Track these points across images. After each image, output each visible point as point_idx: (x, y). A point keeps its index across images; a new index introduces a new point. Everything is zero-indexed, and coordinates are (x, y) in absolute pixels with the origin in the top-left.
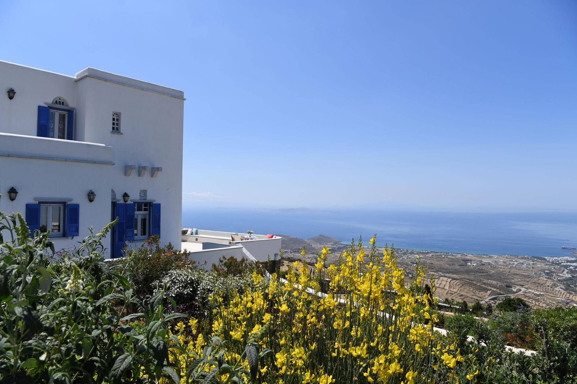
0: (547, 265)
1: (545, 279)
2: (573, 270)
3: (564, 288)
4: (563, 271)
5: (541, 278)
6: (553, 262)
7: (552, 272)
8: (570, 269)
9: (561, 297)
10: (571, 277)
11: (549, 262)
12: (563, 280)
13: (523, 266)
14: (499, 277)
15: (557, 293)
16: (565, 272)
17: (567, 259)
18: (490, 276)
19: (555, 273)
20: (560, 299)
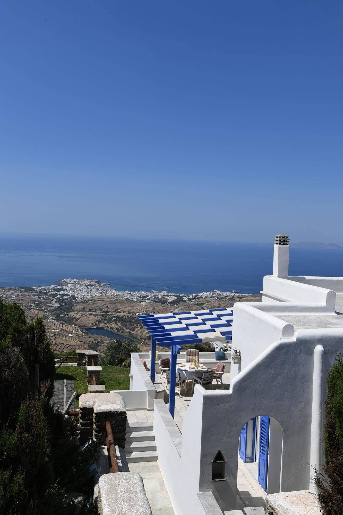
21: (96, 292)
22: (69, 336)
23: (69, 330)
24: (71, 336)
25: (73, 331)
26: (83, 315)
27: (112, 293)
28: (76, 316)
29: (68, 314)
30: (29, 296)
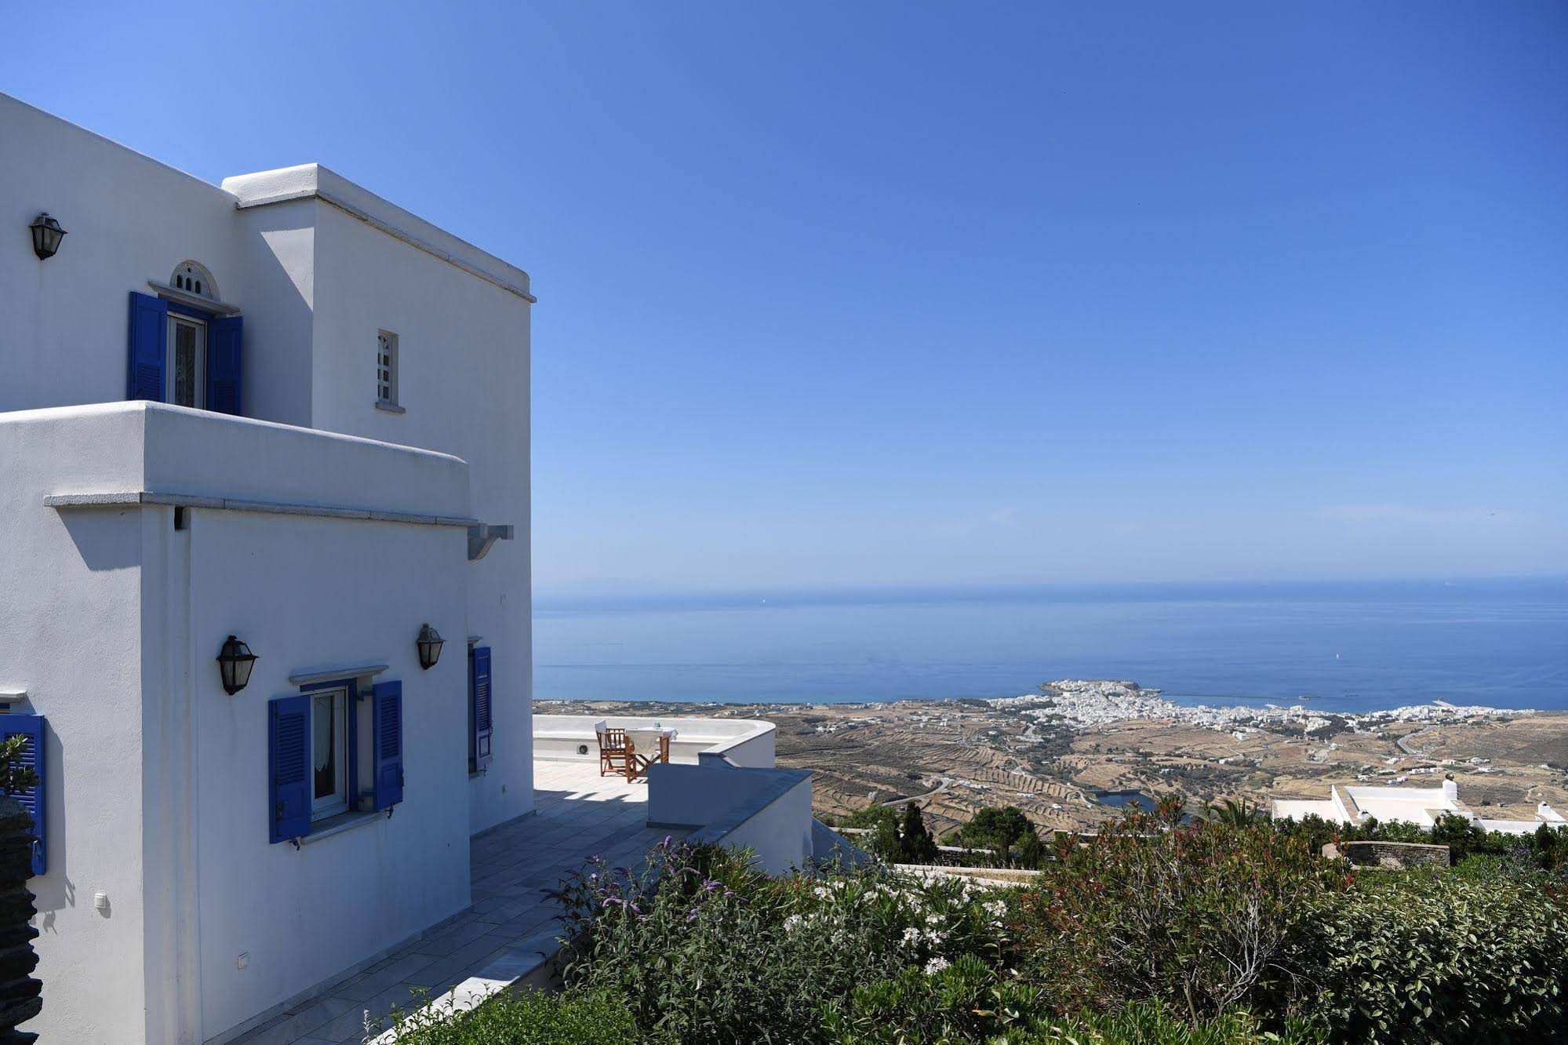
0: (991, 718)
1: (990, 752)
2: (1046, 724)
3: (1029, 768)
4: (1027, 728)
5: (981, 750)
6: (1003, 710)
7: (1002, 733)
8: (1040, 723)
9: (1025, 790)
10: (1042, 740)
11: (996, 710)
12: (1027, 749)
13: (941, 724)
14: (892, 755)
15: (1017, 781)
16: (1029, 732)
17: (1033, 699)
18: (870, 756)
19: (1009, 734)
20: (1025, 795)
21: (1126, 709)
22: (1053, 809)
23: (1056, 795)
24: (1058, 809)
25: (1066, 797)
26: (1093, 762)
27: (1163, 710)
28: (1077, 764)
29: (1059, 759)
30: (977, 719)
